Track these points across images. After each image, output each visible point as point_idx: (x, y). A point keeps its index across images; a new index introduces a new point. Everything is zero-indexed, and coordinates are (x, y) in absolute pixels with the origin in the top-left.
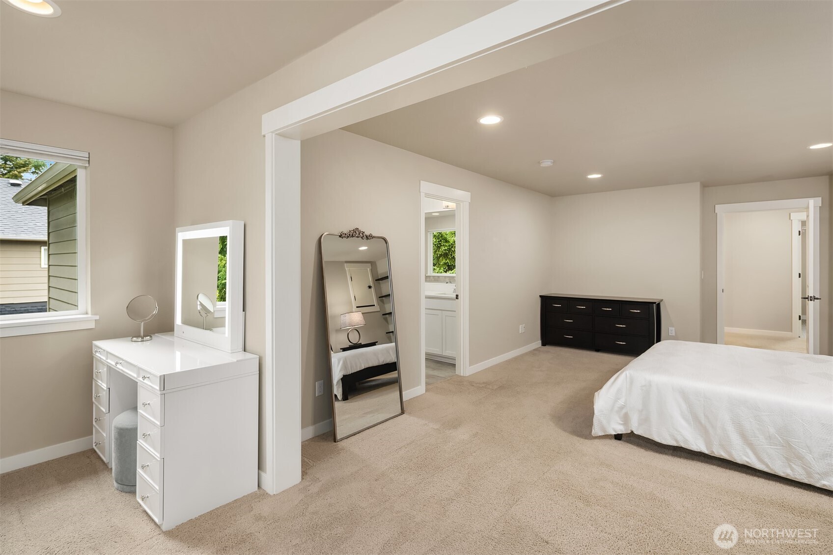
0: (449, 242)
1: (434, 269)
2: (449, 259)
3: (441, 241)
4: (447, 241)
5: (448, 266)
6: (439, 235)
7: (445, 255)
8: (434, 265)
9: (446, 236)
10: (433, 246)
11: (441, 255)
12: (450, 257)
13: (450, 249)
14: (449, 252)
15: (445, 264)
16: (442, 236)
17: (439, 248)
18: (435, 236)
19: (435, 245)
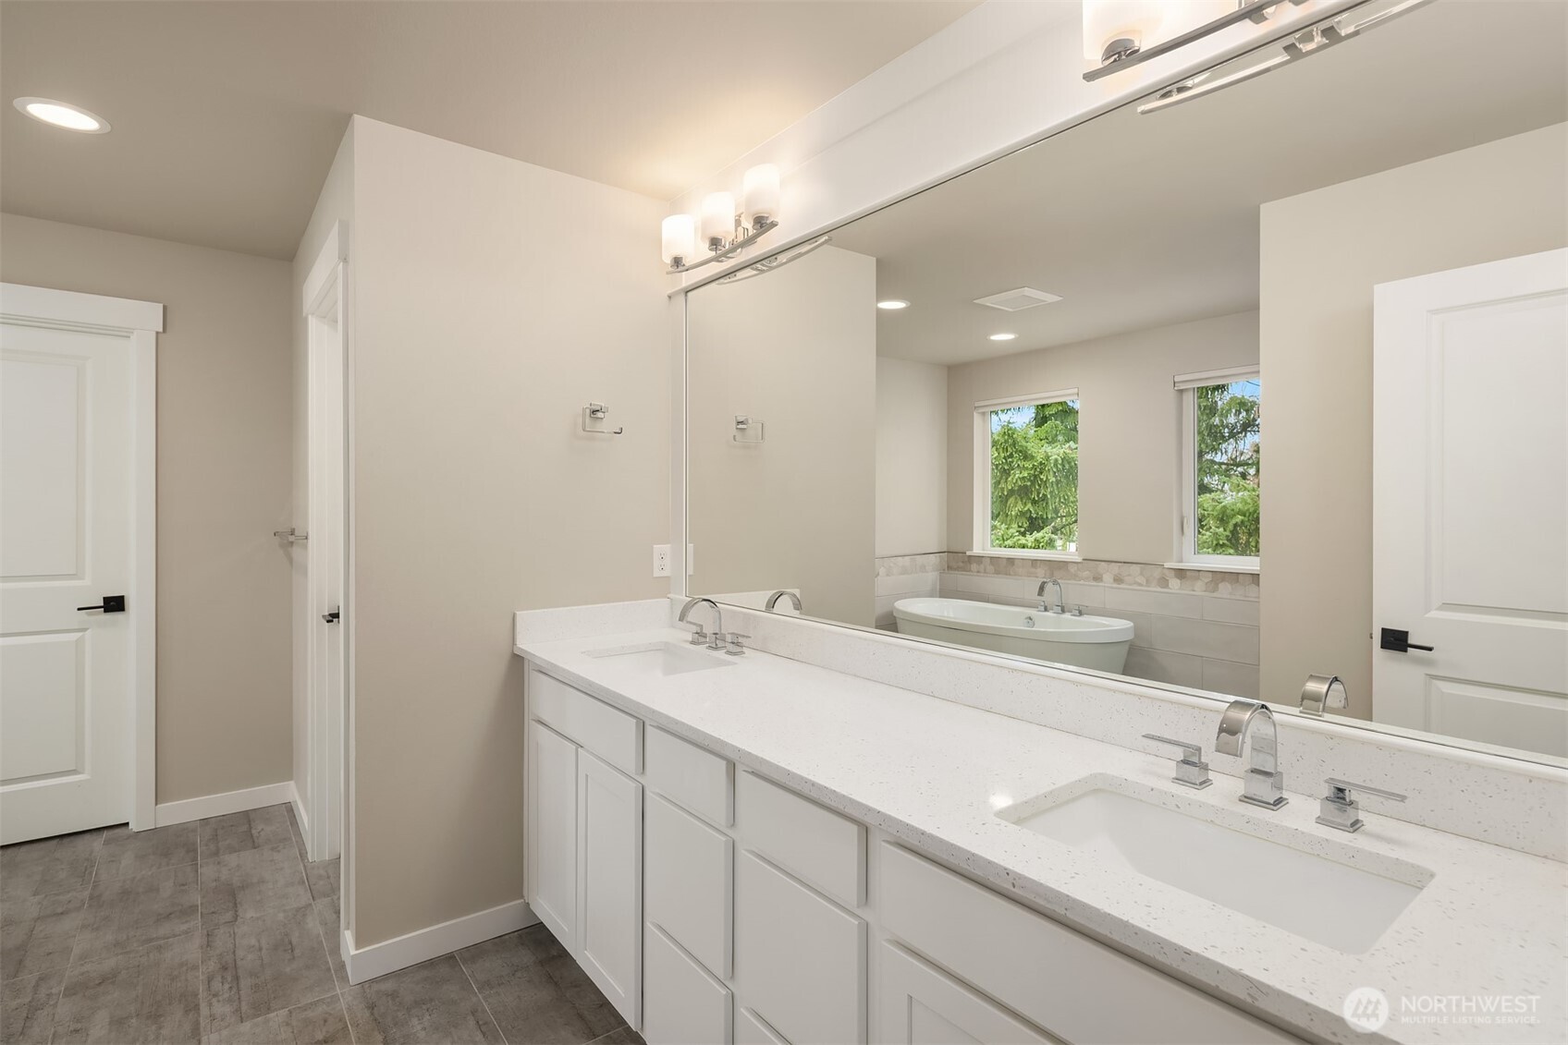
0: (1033, 457)
1: (994, 528)
2: (1034, 502)
3: (1011, 456)
4: (1027, 457)
5: (1031, 518)
6: (1006, 441)
7: (1023, 492)
8: (995, 517)
9: (1024, 443)
10: (993, 469)
11: (1011, 492)
12: (1034, 496)
13: (1035, 476)
14: (1033, 483)
15: (1022, 514)
16: (1014, 444)
17: (1006, 473)
18: (994, 443)
19: (997, 466)
